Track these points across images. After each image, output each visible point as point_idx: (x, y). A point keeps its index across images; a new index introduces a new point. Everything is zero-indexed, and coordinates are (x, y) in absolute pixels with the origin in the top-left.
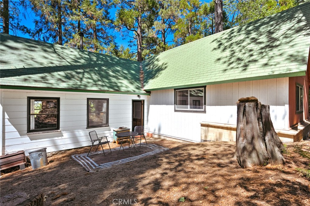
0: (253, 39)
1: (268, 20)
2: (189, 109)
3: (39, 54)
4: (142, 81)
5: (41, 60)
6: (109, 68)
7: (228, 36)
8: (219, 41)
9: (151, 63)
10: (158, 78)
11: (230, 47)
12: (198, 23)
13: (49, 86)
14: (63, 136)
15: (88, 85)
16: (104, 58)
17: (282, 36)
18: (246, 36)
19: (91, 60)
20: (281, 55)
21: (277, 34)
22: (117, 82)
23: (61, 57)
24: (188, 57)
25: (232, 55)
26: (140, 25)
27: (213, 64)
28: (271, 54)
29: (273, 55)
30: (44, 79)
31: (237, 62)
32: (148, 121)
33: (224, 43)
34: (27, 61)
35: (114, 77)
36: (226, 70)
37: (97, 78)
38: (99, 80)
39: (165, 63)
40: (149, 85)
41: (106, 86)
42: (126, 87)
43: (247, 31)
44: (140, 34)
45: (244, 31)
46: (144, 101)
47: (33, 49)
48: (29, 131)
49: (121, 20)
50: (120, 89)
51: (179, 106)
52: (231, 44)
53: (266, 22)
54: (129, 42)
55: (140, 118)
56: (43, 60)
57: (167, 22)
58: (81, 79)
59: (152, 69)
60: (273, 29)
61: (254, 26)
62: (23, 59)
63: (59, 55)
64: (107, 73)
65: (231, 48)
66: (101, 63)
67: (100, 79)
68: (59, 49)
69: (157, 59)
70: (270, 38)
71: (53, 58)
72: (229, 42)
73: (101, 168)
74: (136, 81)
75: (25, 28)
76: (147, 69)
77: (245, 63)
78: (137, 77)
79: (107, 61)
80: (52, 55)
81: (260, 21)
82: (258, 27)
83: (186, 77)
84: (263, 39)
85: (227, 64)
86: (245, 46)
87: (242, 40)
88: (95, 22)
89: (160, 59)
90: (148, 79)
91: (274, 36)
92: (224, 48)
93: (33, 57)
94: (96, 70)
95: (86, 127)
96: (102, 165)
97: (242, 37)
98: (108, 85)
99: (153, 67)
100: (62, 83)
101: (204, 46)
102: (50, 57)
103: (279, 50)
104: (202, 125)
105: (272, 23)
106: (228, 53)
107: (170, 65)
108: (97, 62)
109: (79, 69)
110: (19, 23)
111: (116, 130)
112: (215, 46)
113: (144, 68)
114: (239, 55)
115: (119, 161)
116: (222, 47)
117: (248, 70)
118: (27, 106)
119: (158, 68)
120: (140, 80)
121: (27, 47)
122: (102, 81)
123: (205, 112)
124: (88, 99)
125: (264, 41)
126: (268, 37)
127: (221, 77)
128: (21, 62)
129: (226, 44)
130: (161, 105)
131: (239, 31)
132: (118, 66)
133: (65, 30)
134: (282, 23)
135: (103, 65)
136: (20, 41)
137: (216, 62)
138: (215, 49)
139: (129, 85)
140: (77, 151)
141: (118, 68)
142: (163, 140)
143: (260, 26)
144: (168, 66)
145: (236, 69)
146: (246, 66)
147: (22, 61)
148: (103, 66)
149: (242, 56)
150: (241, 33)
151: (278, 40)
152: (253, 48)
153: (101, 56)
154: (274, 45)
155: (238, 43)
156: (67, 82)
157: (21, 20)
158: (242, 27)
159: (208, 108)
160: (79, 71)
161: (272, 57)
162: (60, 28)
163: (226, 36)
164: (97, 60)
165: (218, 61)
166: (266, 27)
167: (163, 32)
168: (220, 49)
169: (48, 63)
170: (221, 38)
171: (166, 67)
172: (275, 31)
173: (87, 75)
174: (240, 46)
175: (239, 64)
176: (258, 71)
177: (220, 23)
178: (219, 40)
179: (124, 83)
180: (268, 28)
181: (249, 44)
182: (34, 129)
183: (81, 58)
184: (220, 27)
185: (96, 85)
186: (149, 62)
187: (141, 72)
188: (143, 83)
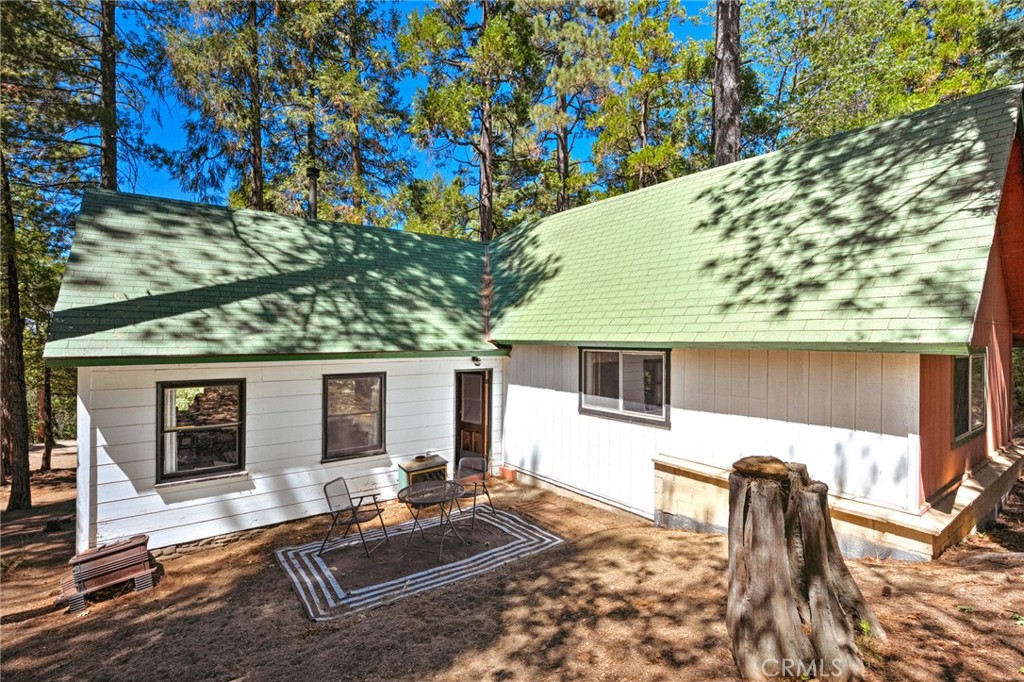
0: (818, 202)
1: (870, 140)
2: (621, 411)
3: (191, 246)
4: (488, 311)
5: (195, 266)
6: (390, 273)
7: (746, 184)
8: (718, 200)
9: (514, 251)
10: (531, 306)
11: (747, 225)
12: (668, 104)
13: (215, 348)
14: (254, 487)
15: (326, 337)
16: (376, 239)
17: (906, 203)
18: (799, 192)
19: (337, 249)
20: (895, 274)
21: (894, 197)
22: (410, 321)
23: (253, 249)
24: (624, 244)
25: (751, 256)
26: (488, 125)
27: (693, 280)
28: (867, 266)
29: (873, 273)
30: (201, 329)
31: (763, 283)
32: (502, 430)
33: (733, 208)
34: (158, 273)
35: (401, 302)
36: (728, 306)
37: (352, 311)
38: (356, 318)
39: (554, 257)
40: (506, 325)
41: (377, 335)
42: (436, 335)
43: (804, 171)
44: (487, 154)
45: (796, 172)
46: (490, 372)
47: (174, 230)
48: (162, 477)
49: (429, 120)
50: (416, 343)
51: (595, 397)
52: (752, 216)
53: (862, 145)
54: (455, 173)
55: (480, 423)
56: (202, 267)
57: (576, 103)
58: (306, 318)
59: (518, 270)
60: (883, 177)
61: (827, 158)
62: (147, 268)
63: (246, 244)
64: (383, 291)
65: (751, 227)
66: (365, 260)
67: (359, 312)
68: (249, 222)
69: (535, 237)
70: (869, 206)
71: (230, 257)
72: (745, 205)
73: (352, 606)
74: (467, 311)
75: (160, 151)
76: (504, 271)
77: (787, 289)
78: (472, 296)
79: (386, 250)
80: (226, 246)
81: (845, 142)
82: (840, 163)
83: (613, 315)
84: (849, 207)
85: (733, 284)
86: (793, 226)
87: (786, 202)
88: (353, 125)
89: (541, 239)
90: (506, 303)
91: (884, 200)
92: (728, 225)
93: (173, 259)
94: (351, 284)
95: (319, 458)
96: (354, 596)
97: (788, 191)
98: (383, 331)
99: (520, 264)
100: (251, 337)
101: (673, 209)
102: (223, 255)
103: (895, 256)
104: (659, 467)
105: (880, 152)
106: (739, 245)
107: (570, 263)
108: (355, 257)
109: (302, 286)
110: (144, 137)
111: (406, 464)
112: (703, 213)
113: (494, 265)
114: (771, 256)
115: (405, 582)
116: (725, 221)
117: (792, 316)
118: (154, 408)
119: (536, 270)
120: (481, 308)
121: (157, 227)
122: (367, 320)
123: (666, 425)
124: (326, 378)
125: (852, 217)
126: (865, 203)
127: (714, 328)
128: (142, 278)
129: (738, 213)
130: (541, 390)
131: (780, 168)
132: (417, 265)
133: (272, 145)
134: (913, 155)
135: (372, 266)
136: (140, 208)
137: (703, 272)
138: (703, 225)
139: (447, 327)
140: (294, 532)
141: (416, 272)
142: (545, 495)
143: (845, 158)
144: (565, 268)
145: (759, 308)
146: (788, 300)
147: (143, 273)
148: (373, 270)
149: (782, 263)
150: (785, 176)
151: (894, 219)
152: (816, 237)
153: (369, 235)
154: (880, 234)
155: (772, 214)
156: (267, 332)
157: (149, 128)
158: (789, 157)
159: (677, 415)
160: (301, 290)
161: (869, 278)
162: (256, 143)
163: (739, 183)
164: (356, 251)
165: (709, 271)
166: (862, 164)
167: (562, 135)
168: (717, 227)
169: (216, 273)
170: (725, 187)
171: (557, 271)
172: (887, 184)
173: (324, 304)
174: (777, 225)
175: (770, 289)
176: (826, 325)
177: (731, 121)
178: (716, 193)
179: (431, 321)
180: (867, 167)
181: (807, 220)
182: (174, 470)
183: (307, 248)
184: (730, 133)
185: (348, 333)
186: (511, 245)
187: (486, 277)
188: (488, 318)
